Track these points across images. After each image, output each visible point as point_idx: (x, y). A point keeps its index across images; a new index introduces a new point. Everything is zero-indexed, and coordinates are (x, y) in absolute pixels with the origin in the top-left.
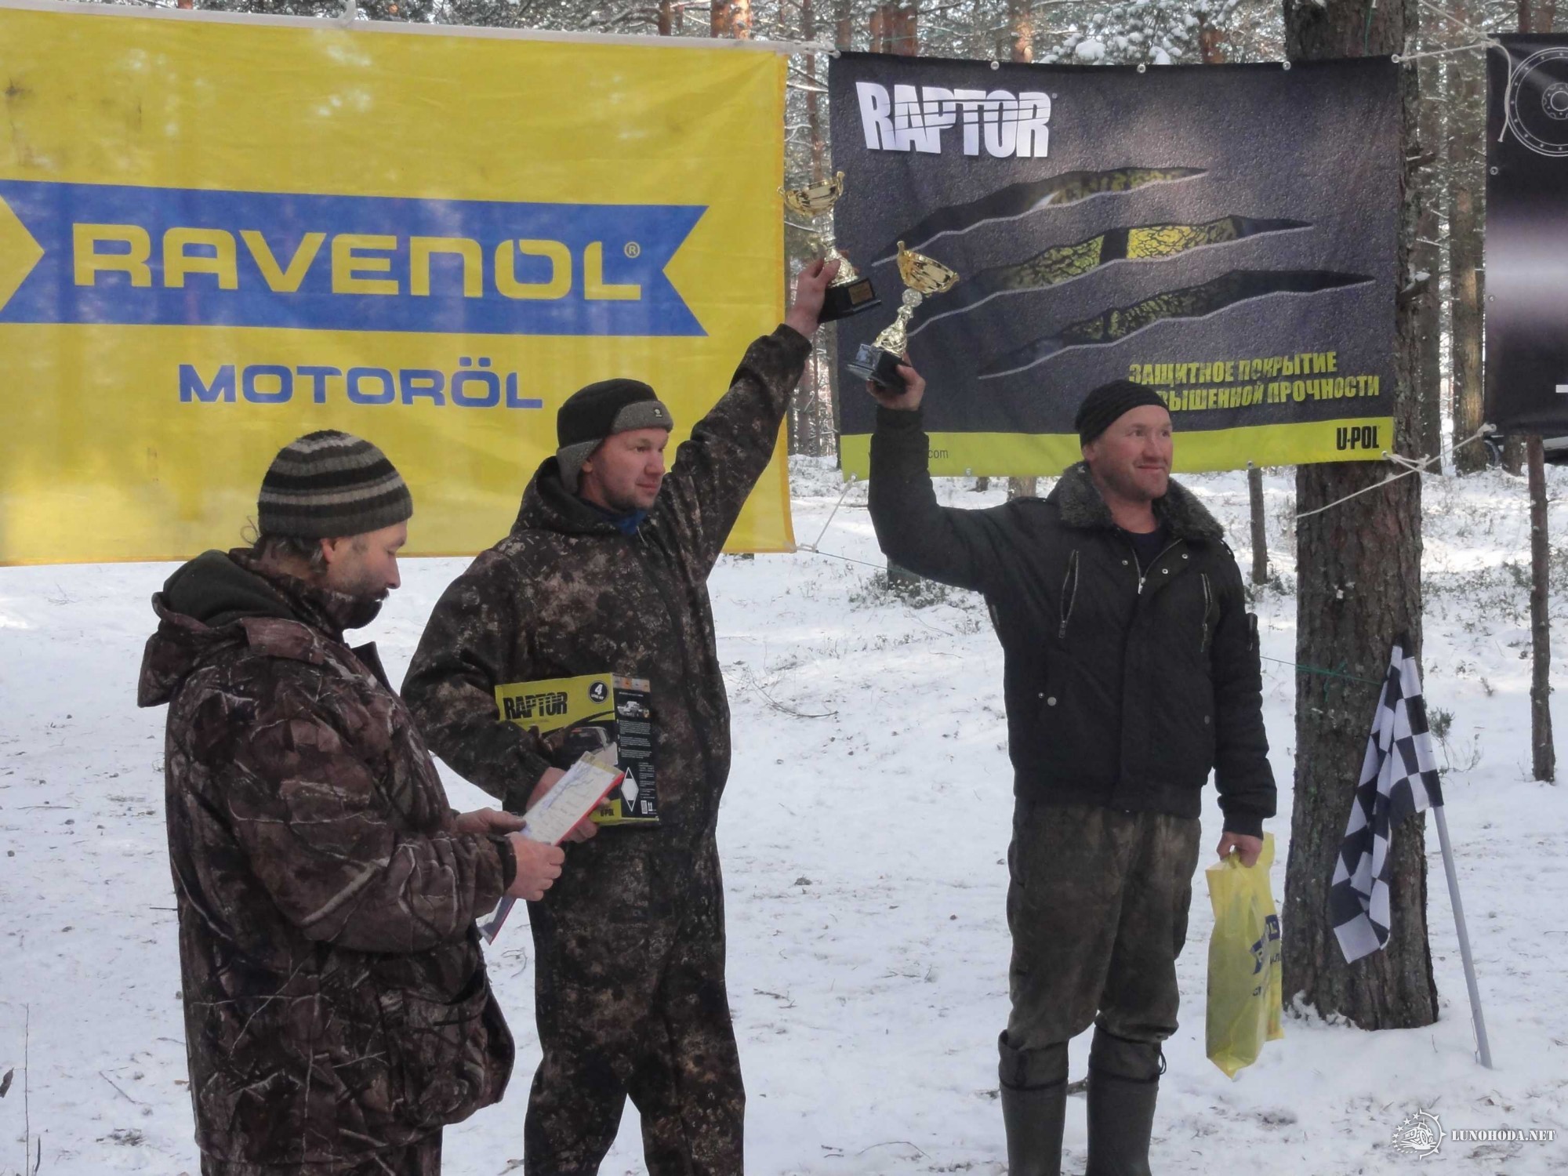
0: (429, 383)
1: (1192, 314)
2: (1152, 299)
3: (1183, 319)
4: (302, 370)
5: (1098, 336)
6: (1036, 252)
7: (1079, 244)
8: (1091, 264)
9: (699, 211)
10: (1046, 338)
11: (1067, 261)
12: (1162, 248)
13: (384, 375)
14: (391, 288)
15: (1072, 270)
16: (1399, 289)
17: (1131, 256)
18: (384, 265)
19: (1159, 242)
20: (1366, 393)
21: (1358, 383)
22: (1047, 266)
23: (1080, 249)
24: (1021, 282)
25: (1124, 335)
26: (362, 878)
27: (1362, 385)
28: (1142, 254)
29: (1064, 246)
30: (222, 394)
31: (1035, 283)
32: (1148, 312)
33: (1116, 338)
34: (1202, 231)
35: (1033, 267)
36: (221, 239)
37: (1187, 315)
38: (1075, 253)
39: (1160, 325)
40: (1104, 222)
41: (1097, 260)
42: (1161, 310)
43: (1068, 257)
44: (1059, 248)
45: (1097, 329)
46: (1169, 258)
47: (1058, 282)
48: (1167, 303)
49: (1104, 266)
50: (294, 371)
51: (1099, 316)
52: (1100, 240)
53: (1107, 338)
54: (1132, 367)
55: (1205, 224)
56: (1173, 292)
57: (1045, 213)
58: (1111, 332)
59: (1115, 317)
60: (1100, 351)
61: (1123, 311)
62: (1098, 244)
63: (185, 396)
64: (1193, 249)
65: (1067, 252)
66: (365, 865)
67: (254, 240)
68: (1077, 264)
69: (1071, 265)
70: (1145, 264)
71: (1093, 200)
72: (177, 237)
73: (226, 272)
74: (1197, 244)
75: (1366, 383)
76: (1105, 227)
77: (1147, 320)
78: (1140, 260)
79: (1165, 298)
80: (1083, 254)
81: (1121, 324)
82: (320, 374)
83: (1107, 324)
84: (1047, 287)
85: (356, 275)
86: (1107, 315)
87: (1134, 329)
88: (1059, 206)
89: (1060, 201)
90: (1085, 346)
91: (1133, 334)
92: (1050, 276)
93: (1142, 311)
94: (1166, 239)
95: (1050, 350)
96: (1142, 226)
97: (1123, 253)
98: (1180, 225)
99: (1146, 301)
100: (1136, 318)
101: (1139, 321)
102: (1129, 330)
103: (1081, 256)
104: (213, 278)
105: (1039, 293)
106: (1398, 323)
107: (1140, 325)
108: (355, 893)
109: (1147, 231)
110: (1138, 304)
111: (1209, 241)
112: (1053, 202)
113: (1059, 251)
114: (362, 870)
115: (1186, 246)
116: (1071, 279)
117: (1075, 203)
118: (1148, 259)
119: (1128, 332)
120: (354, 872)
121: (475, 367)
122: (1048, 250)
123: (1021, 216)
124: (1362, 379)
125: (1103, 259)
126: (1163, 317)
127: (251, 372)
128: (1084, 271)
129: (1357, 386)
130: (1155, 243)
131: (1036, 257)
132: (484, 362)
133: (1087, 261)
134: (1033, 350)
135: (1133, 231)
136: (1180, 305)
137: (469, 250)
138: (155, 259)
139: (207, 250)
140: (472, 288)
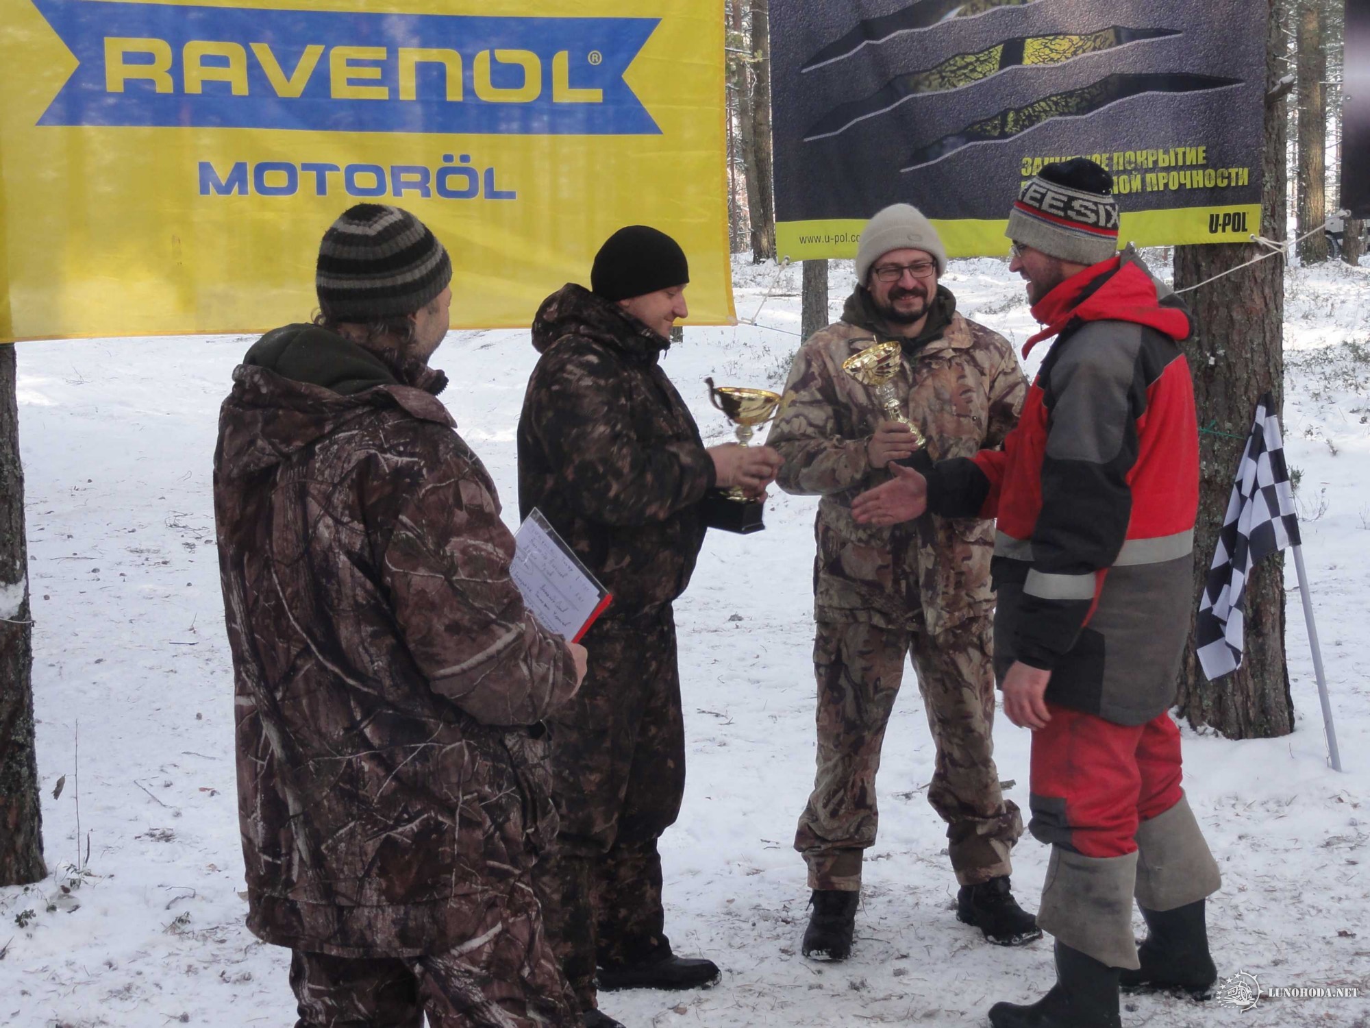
0: (416, 177)
1: (1077, 113)
2: (1044, 100)
3: (1069, 118)
4: (306, 167)
5: (996, 133)
6: (943, 59)
7: (981, 52)
8: (991, 70)
9: (652, 24)
10: (951, 135)
11: (970, 67)
12: (1053, 55)
13: (378, 171)
14: (381, 93)
15: (975, 75)
16: (1266, 91)
17: (1027, 62)
18: (375, 73)
19: (1051, 50)
20: (1237, 182)
21: (1230, 174)
22: (952, 72)
23: (982, 57)
24: (930, 85)
25: (1018, 132)
26: (508, 638)
27: (1233, 176)
28: (1036, 61)
29: (969, 54)
30: (236, 188)
31: (941, 86)
32: (1040, 112)
33: (1011, 135)
34: (1089, 40)
35: (940, 72)
36: (234, 50)
37: (1071, 114)
38: (978, 60)
39: (1049, 124)
40: (1003, 32)
41: (997, 66)
42: (1051, 109)
43: (971, 63)
44: (963, 55)
45: (995, 128)
46: (1060, 64)
47: (962, 85)
48: (1056, 103)
49: (1002, 72)
51: (997, 116)
52: (1000, 48)
53: (1004, 135)
54: (1024, 160)
55: (1091, 34)
56: (1061, 94)
57: (952, 25)
58: (1007, 130)
59: (1011, 115)
60: (997, 146)
61: (1018, 111)
62: (997, 52)
63: (204, 190)
64: (1081, 56)
65: (971, 59)
66: (510, 626)
67: (264, 53)
68: (979, 70)
69: (974, 70)
70: (1038, 69)
71: (994, 13)
72: (195, 49)
73: (238, 81)
74: (1084, 51)
75: (1237, 174)
76: (1005, 36)
77: (1038, 118)
78: (1034, 66)
79: (1055, 99)
80: (985, 60)
81: (1016, 122)
82: (321, 170)
83: (1004, 123)
84: (953, 90)
85: (351, 82)
86: (1004, 114)
87: (1027, 127)
88: (964, 18)
89: (965, 14)
90: (985, 142)
91: (1026, 131)
92: (954, 81)
93: (1034, 111)
94: (1057, 47)
95: (954, 146)
96: (1036, 36)
97: (1019, 60)
98: (1070, 34)
99: (1038, 102)
100: (1029, 117)
101: (1032, 120)
102: (1024, 128)
103: (982, 62)
104: (226, 86)
105: (945, 96)
106: (1266, 121)
107: (1032, 124)
108: (499, 652)
109: (1041, 40)
110: (1031, 105)
111: (1094, 49)
112: (959, 15)
113: (963, 59)
114: (508, 630)
115: (1075, 53)
116: (973, 83)
117: (978, 15)
118: (1041, 65)
119: (1022, 130)
120: (501, 631)
121: (457, 163)
122: (954, 57)
123: (931, 27)
124: (1233, 171)
125: (1001, 67)
126: (1052, 116)
127: (261, 169)
128: (985, 75)
129: (1229, 177)
130: (1047, 51)
131: (943, 63)
132: (465, 158)
133: (987, 67)
134: (941, 146)
135: (1029, 41)
136: (1067, 105)
137: (451, 59)
138: (177, 70)
139: (223, 61)
140: (454, 94)
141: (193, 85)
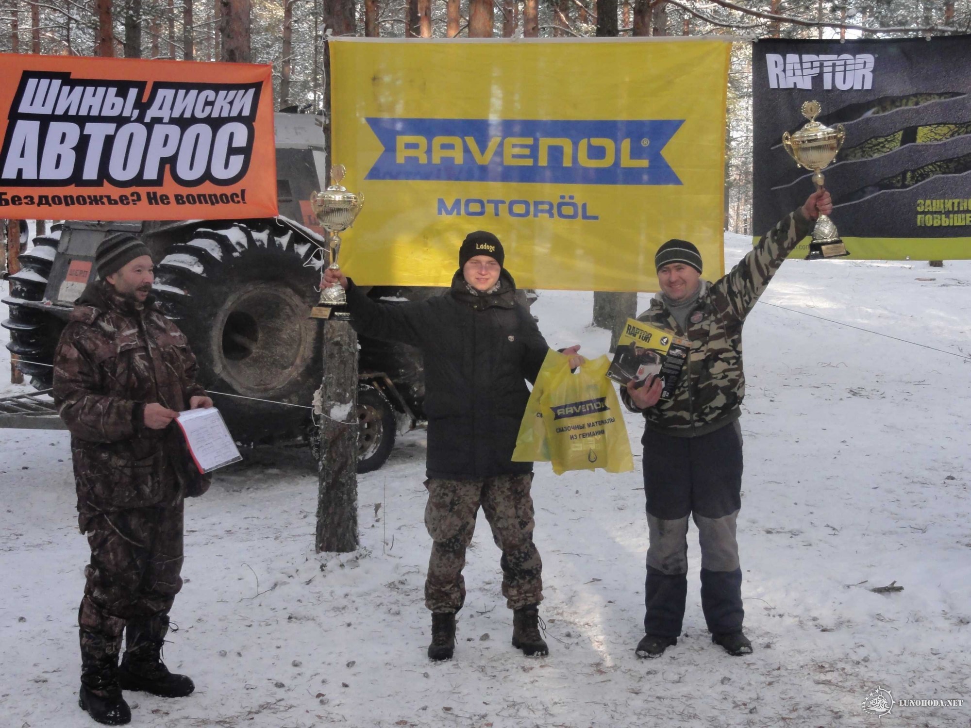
0: (546, 207)
1: (955, 173)
2: (931, 164)
3: (949, 175)
4: (489, 201)
5: (899, 185)
6: (863, 140)
7: (889, 135)
8: (895, 146)
9: (681, 122)
10: (870, 186)
11: (881, 145)
12: (937, 137)
13: (527, 203)
14: (529, 162)
15: (885, 150)
17: (919, 141)
18: (527, 151)
19: (936, 134)
22: (869, 148)
23: (889, 138)
24: (855, 156)
25: (914, 184)
28: (925, 140)
29: (880, 137)
30: (455, 212)
31: (862, 157)
32: (928, 172)
33: (909, 186)
34: (962, 127)
35: (861, 148)
36: (457, 141)
37: (950, 173)
38: (886, 140)
39: (935, 179)
40: (903, 123)
41: (899, 144)
42: (936, 170)
43: (882, 143)
44: (876, 138)
45: (898, 182)
46: (941, 142)
47: (876, 156)
48: (939, 166)
49: (902, 147)
50: (485, 202)
51: (899, 174)
52: (901, 133)
53: (904, 186)
54: (919, 202)
55: (964, 123)
56: (943, 161)
57: (868, 120)
58: (906, 183)
59: (909, 174)
60: (900, 193)
61: (913, 171)
62: (899, 135)
63: (440, 213)
64: (956, 137)
65: (882, 140)
67: (471, 141)
68: (887, 146)
69: (884, 147)
70: (927, 146)
71: (897, 112)
72: (438, 140)
73: (458, 157)
74: (959, 134)
76: (905, 125)
77: (928, 176)
78: (924, 144)
79: (939, 164)
80: (891, 141)
81: (912, 178)
82: (497, 203)
83: (904, 178)
84: (870, 159)
85: (514, 156)
86: (904, 174)
87: (920, 181)
88: (877, 115)
89: (878, 113)
90: (892, 190)
91: (920, 184)
92: (871, 153)
93: (925, 171)
94: (939, 132)
95: (872, 192)
96: (926, 125)
97: (914, 140)
98: (949, 124)
99: (927, 165)
100: (921, 175)
101: (923, 177)
102: (917, 181)
103: (889, 142)
104: (452, 159)
105: (865, 162)
107: (924, 179)
109: (928, 128)
110: (923, 168)
111: (967, 133)
112: (874, 113)
115: (952, 135)
116: (883, 154)
117: (886, 113)
118: (929, 143)
119: (916, 183)
121: (567, 200)
122: (871, 139)
123: (855, 121)
125: (901, 145)
126: (938, 174)
127: (468, 202)
128: (891, 149)
130: (933, 134)
131: (863, 143)
132: (571, 197)
133: (893, 144)
134: (862, 192)
135: (920, 128)
136: (948, 167)
137: (566, 144)
138: (429, 151)
139: (451, 147)
140: (567, 163)
141: (436, 160)
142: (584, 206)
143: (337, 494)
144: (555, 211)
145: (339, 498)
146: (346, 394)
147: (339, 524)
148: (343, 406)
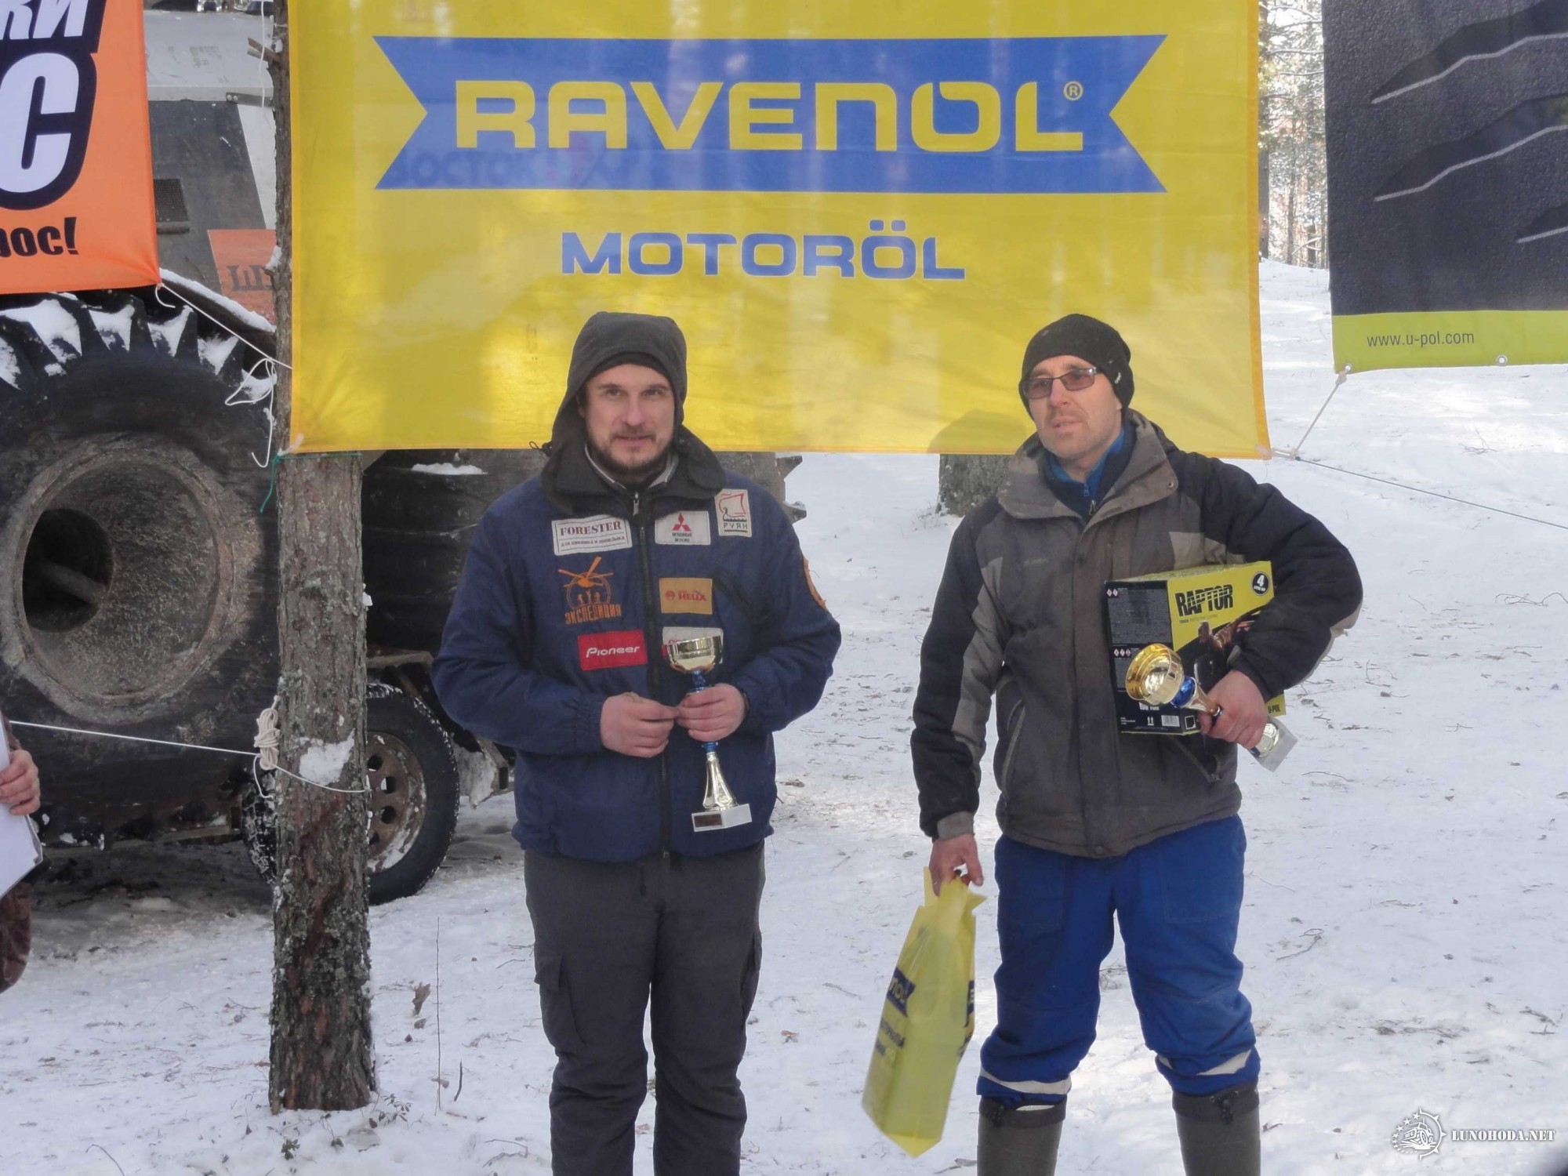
0: (836, 250)
4: (694, 238)
9: (1156, 41)
14: (793, 142)
18: (786, 116)
30: (606, 266)
36: (611, 92)
50: (683, 239)
63: (568, 267)
67: (647, 93)
72: (564, 92)
73: (614, 127)
82: (712, 242)
85: (756, 128)
104: (600, 135)
121: (888, 231)
127: (639, 240)
132: (899, 225)
137: (882, 98)
138: (540, 122)
139: (597, 106)
140: (886, 140)
141: (558, 138)
142: (930, 246)
143: (320, 966)
144: (857, 260)
145: (324, 975)
146: (336, 719)
147: (327, 1042)
148: (330, 747)
